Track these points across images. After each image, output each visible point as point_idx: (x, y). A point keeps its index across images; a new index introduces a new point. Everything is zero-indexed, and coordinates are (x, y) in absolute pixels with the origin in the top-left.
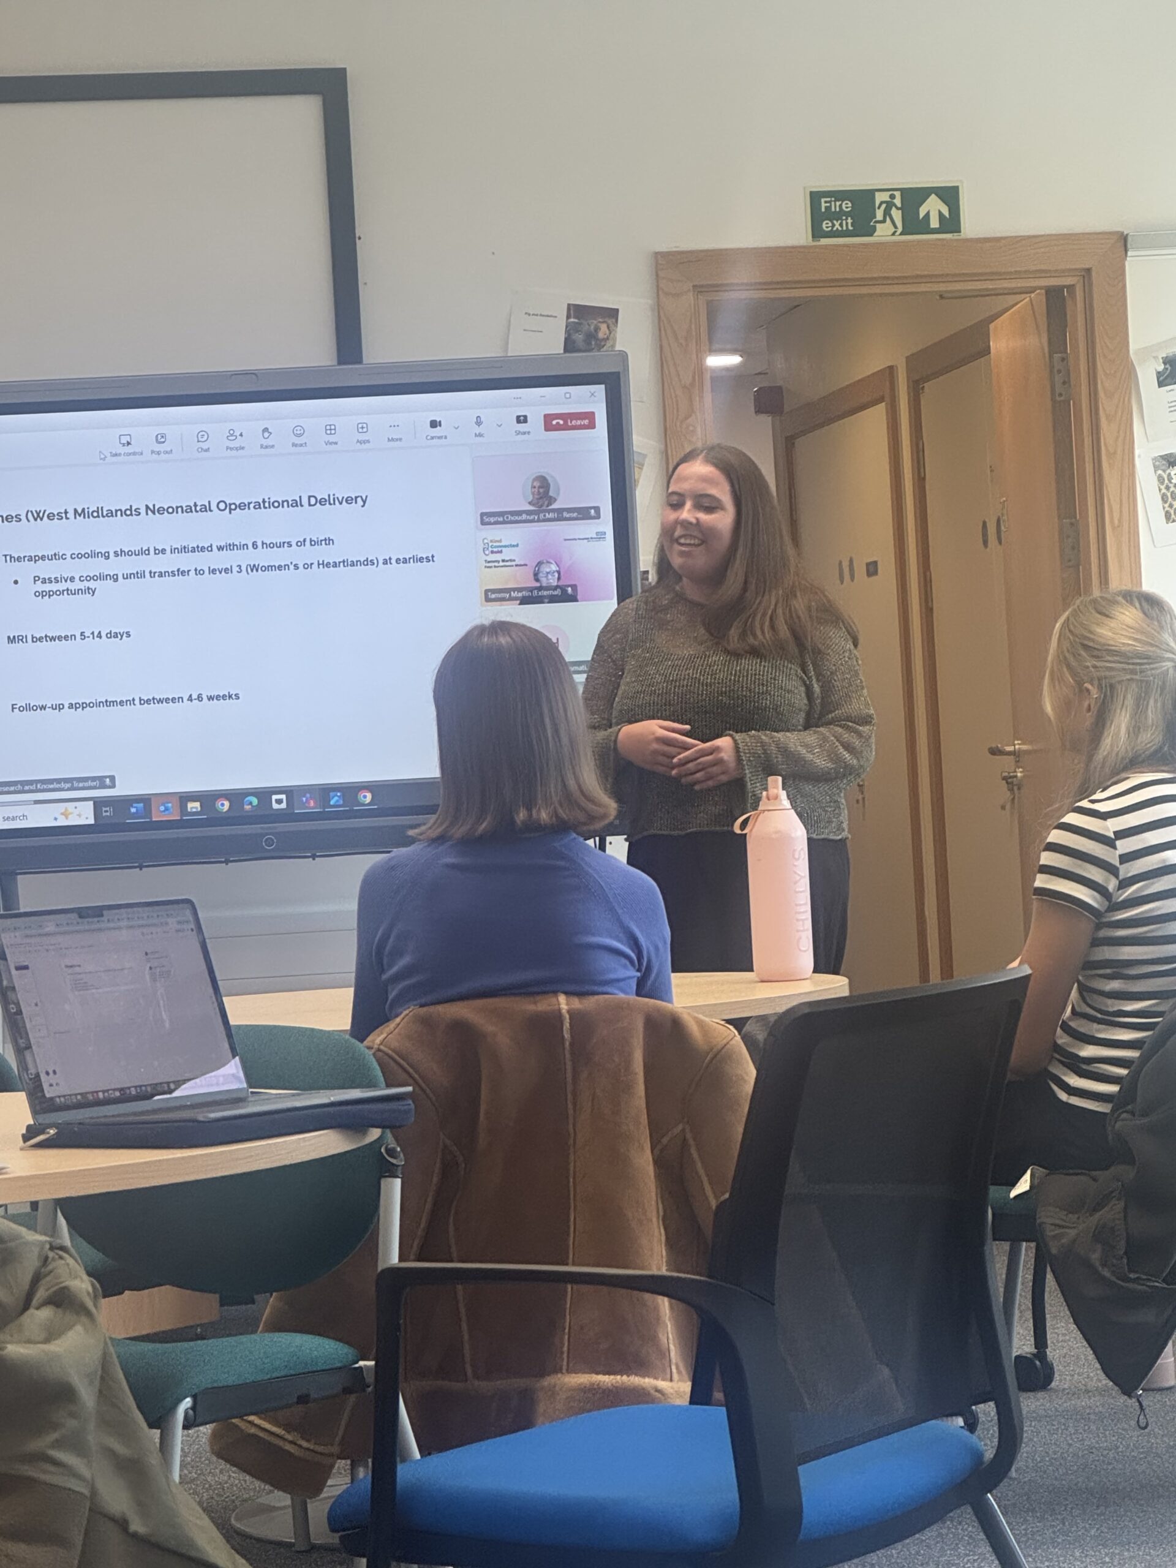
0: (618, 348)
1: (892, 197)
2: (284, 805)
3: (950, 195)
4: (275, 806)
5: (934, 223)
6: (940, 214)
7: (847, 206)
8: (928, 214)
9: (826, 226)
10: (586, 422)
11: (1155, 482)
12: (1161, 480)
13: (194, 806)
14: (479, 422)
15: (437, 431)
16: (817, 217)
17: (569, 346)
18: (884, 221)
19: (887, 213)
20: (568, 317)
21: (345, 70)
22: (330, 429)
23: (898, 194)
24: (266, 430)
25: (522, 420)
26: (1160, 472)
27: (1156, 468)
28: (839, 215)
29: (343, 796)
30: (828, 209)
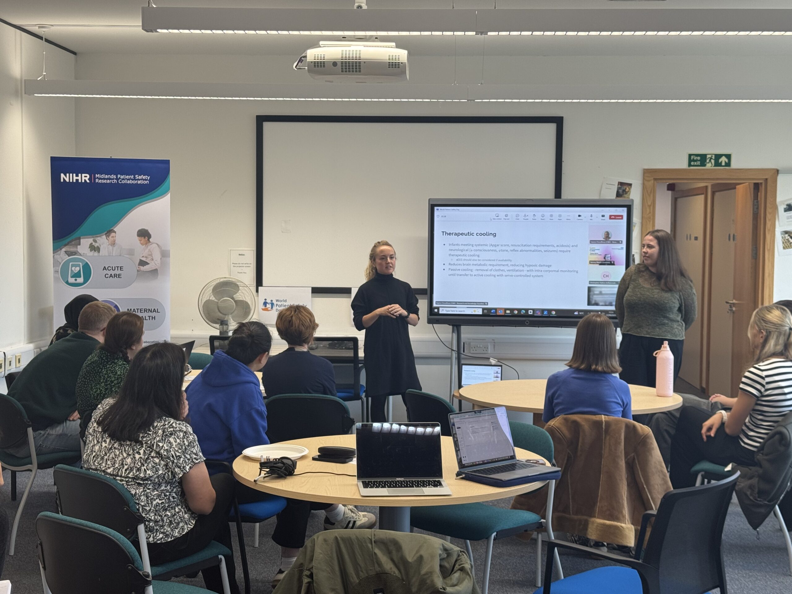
0: (631, 198)
1: (712, 156)
2: (532, 313)
3: (728, 156)
4: (529, 313)
5: (723, 164)
6: (725, 162)
7: (699, 158)
8: (721, 162)
9: (692, 163)
10: (621, 218)
11: (781, 238)
12: (783, 237)
13: (508, 312)
14: (591, 216)
15: (580, 218)
16: (690, 161)
17: (618, 195)
18: (709, 163)
19: (710, 161)
20: (618, 185)
21: (562, 118)
22: (551, 216)
23: (714, 156)
24: (534, 215)
25: (603, 216)
26: (782, 236)
27: (782, 234)
28: (696, 161)
29: (548, 312)
30: (693, 159)
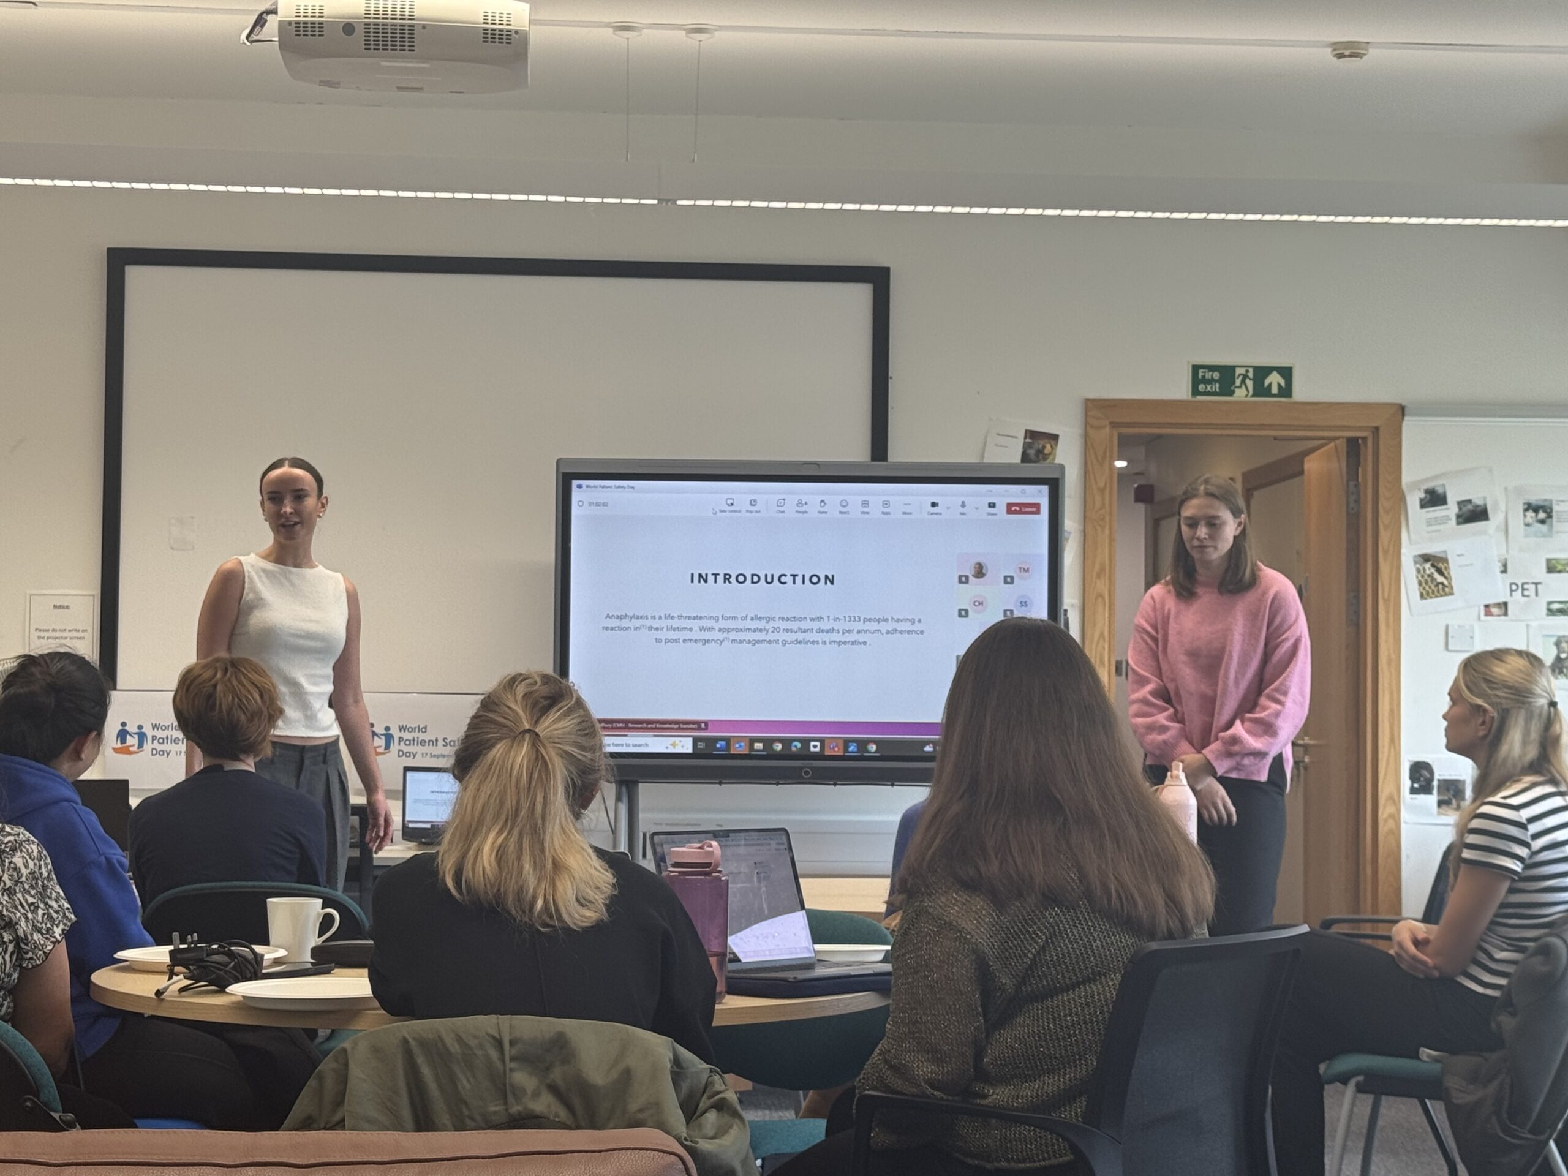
0: (1057, 461)
1: (1247, 371)
2: (818, 749)
3: (1286, 373)
4: (812, 749)
5: (1275, 390)
6: (1279, 385)
7: (1216, 375)
8: (1270, 385)
9: (1201, 387)
10: (1034, 509)
11: (1414, 572)
12: (1418, 571)
13: (758, 746)
14: (963, 505)
15: (935, 510)
16: (1196, 381)
17: (1025, 458)
18: (1240, 387)
19: (1243, 382)
20: (1025, 438)
21: (888, 269)
22: (865, 504)
23: (1251, 370)
25: (992, 505)
26: (1418, 566)
27: (1416, 562)
28: (1211, 381)
30: (1204, 377)
